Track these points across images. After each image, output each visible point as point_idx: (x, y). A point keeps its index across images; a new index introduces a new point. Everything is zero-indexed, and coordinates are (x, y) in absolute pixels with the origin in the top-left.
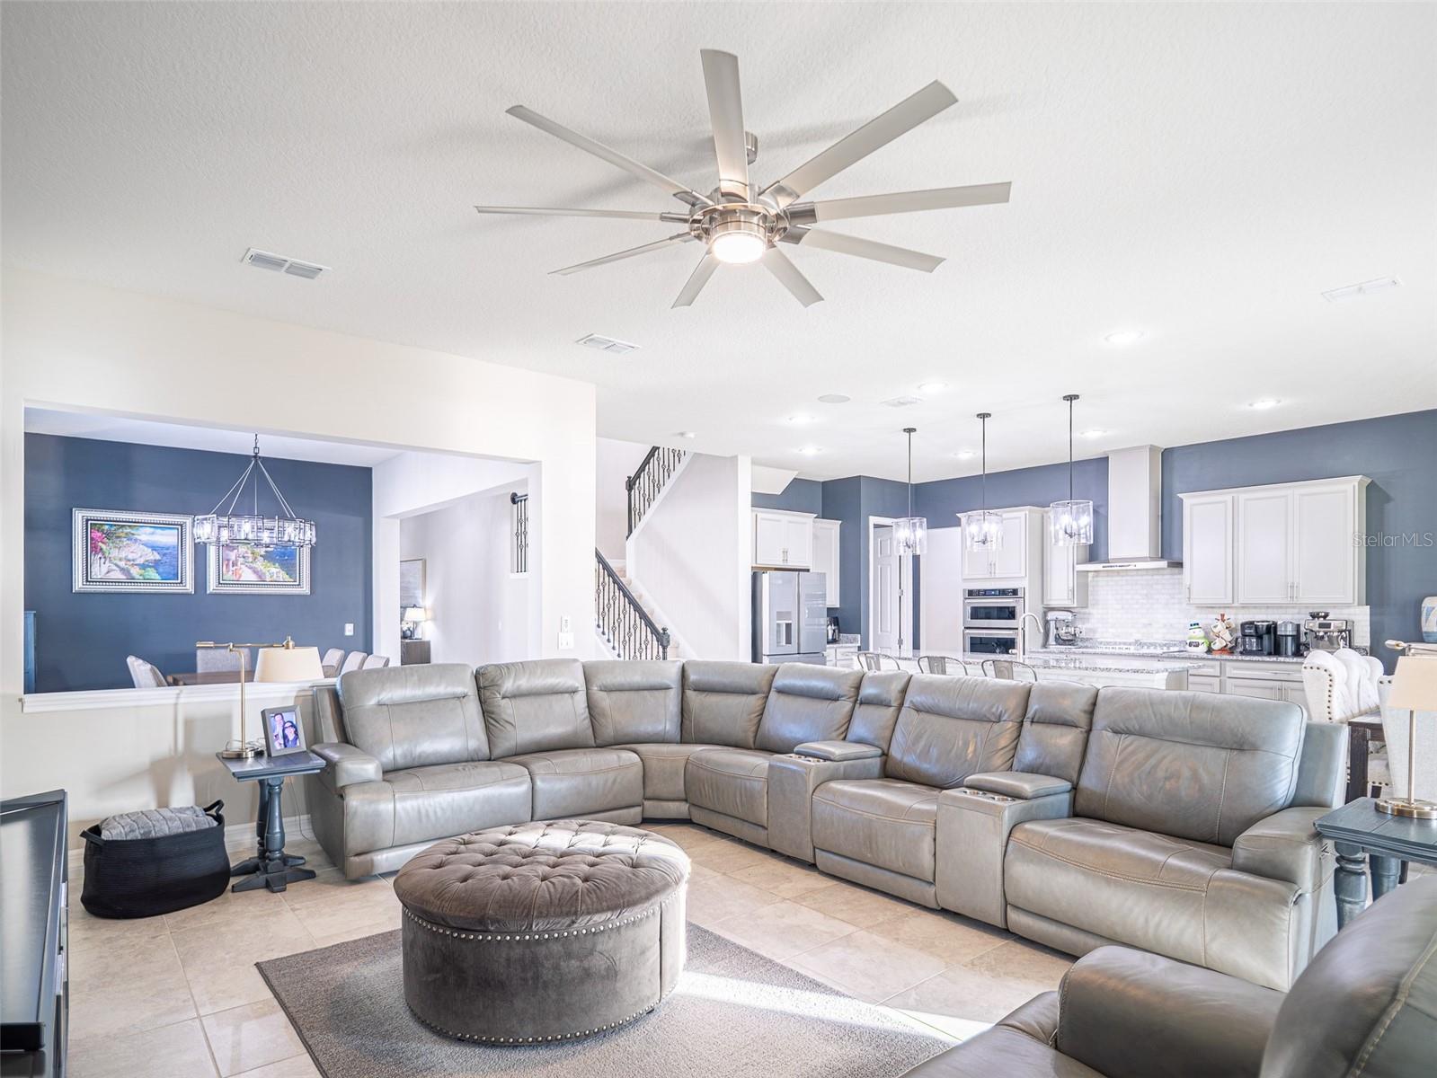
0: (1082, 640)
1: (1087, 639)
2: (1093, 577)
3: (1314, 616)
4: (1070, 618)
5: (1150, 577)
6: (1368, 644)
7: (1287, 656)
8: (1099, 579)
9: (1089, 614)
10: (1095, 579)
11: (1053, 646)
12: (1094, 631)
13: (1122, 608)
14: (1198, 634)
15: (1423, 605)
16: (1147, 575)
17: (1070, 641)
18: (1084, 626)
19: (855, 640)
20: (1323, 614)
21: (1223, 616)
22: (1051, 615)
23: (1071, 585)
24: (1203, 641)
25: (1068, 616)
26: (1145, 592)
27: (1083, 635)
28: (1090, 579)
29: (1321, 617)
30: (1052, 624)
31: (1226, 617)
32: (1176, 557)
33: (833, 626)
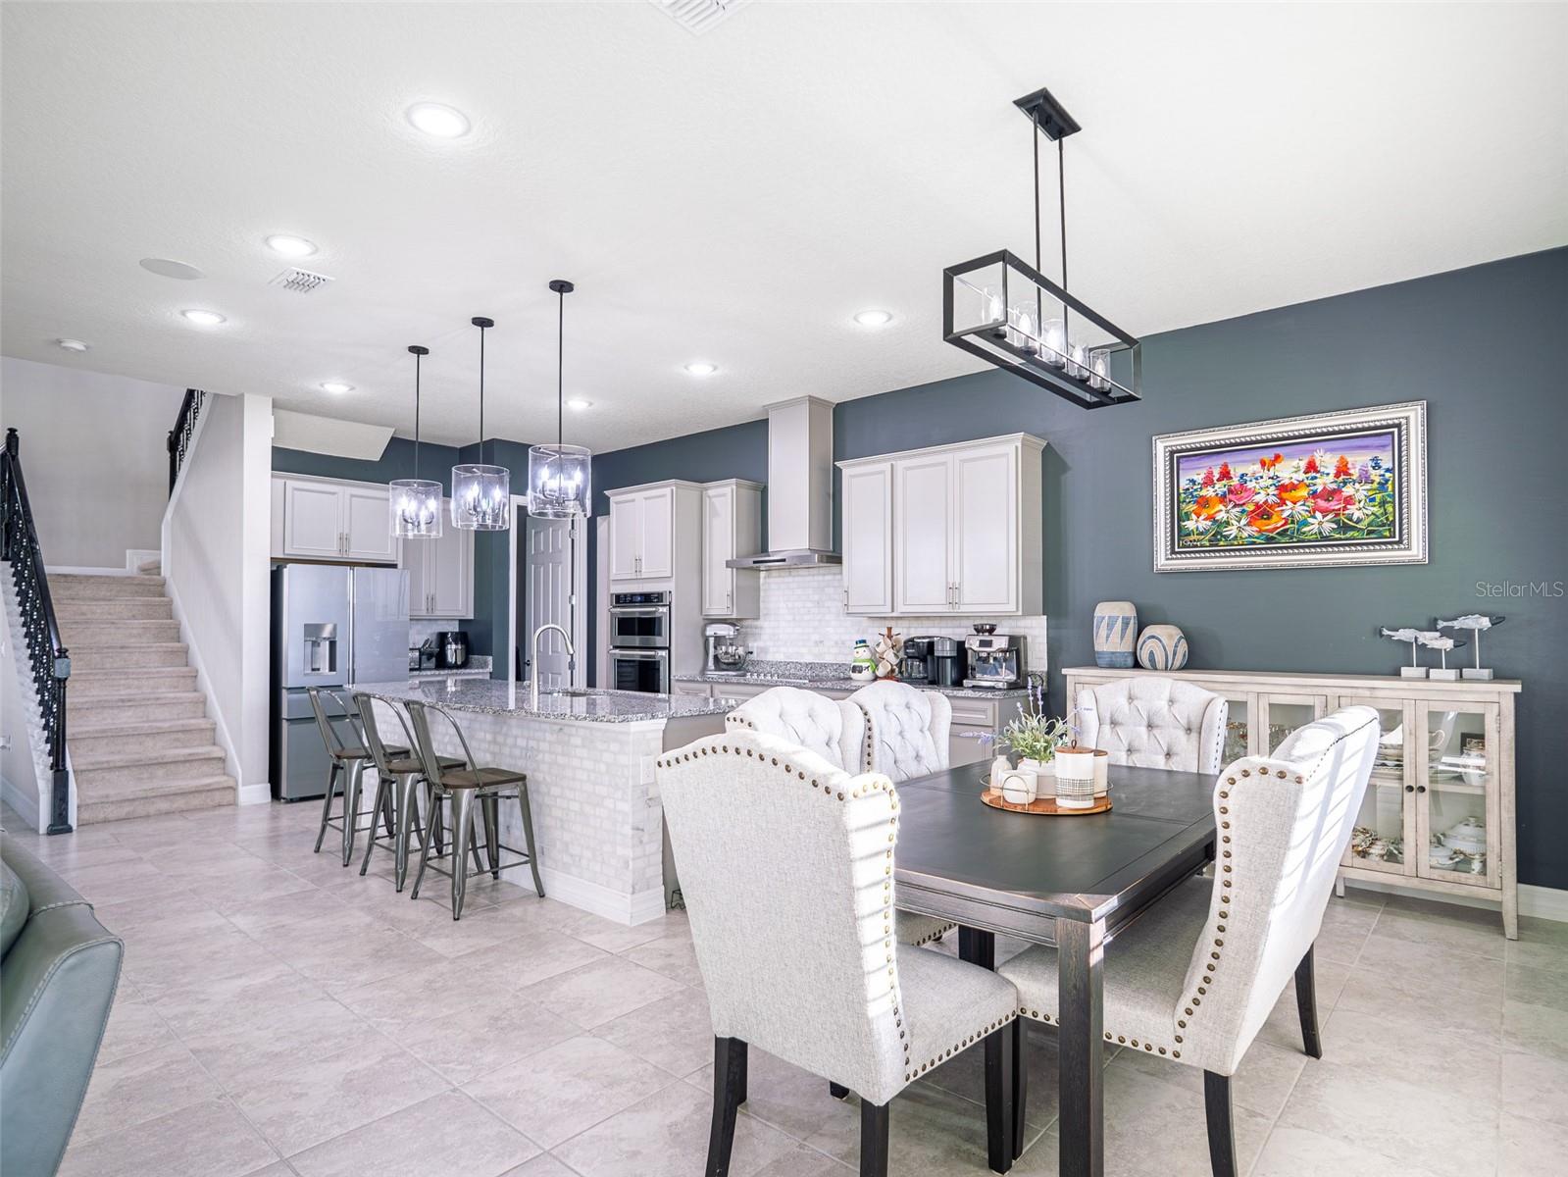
0: (755, 663)
1: (758, 662)
2: (765, 578)
3: (979, 630)
4: (732, 633)
5: (821, 578)
6: (1046, 669)
7: (946, 686)
8: (771, 580)
9: (761, 628)
10: (767, 580)
11: (713, 674)
12: (764, 650)
13: (794, 620)
14: (863, 654)
15: (1095, 614)
16: (819, 574)
17: (737, 665)
18: (755, 644)
19: (484, 665)
20: (988, 627)
21: (890, 629)
22: (711, 631)
23: (730, 589)
24: (868, 664)
25: (725, 631)
26: (816, 597)
27: (754, 657)
28: (762, 581)
29: (987, 631)
30: (712, 641)
31: (894, 632)
32: (835, 553)
33: (456, 644)
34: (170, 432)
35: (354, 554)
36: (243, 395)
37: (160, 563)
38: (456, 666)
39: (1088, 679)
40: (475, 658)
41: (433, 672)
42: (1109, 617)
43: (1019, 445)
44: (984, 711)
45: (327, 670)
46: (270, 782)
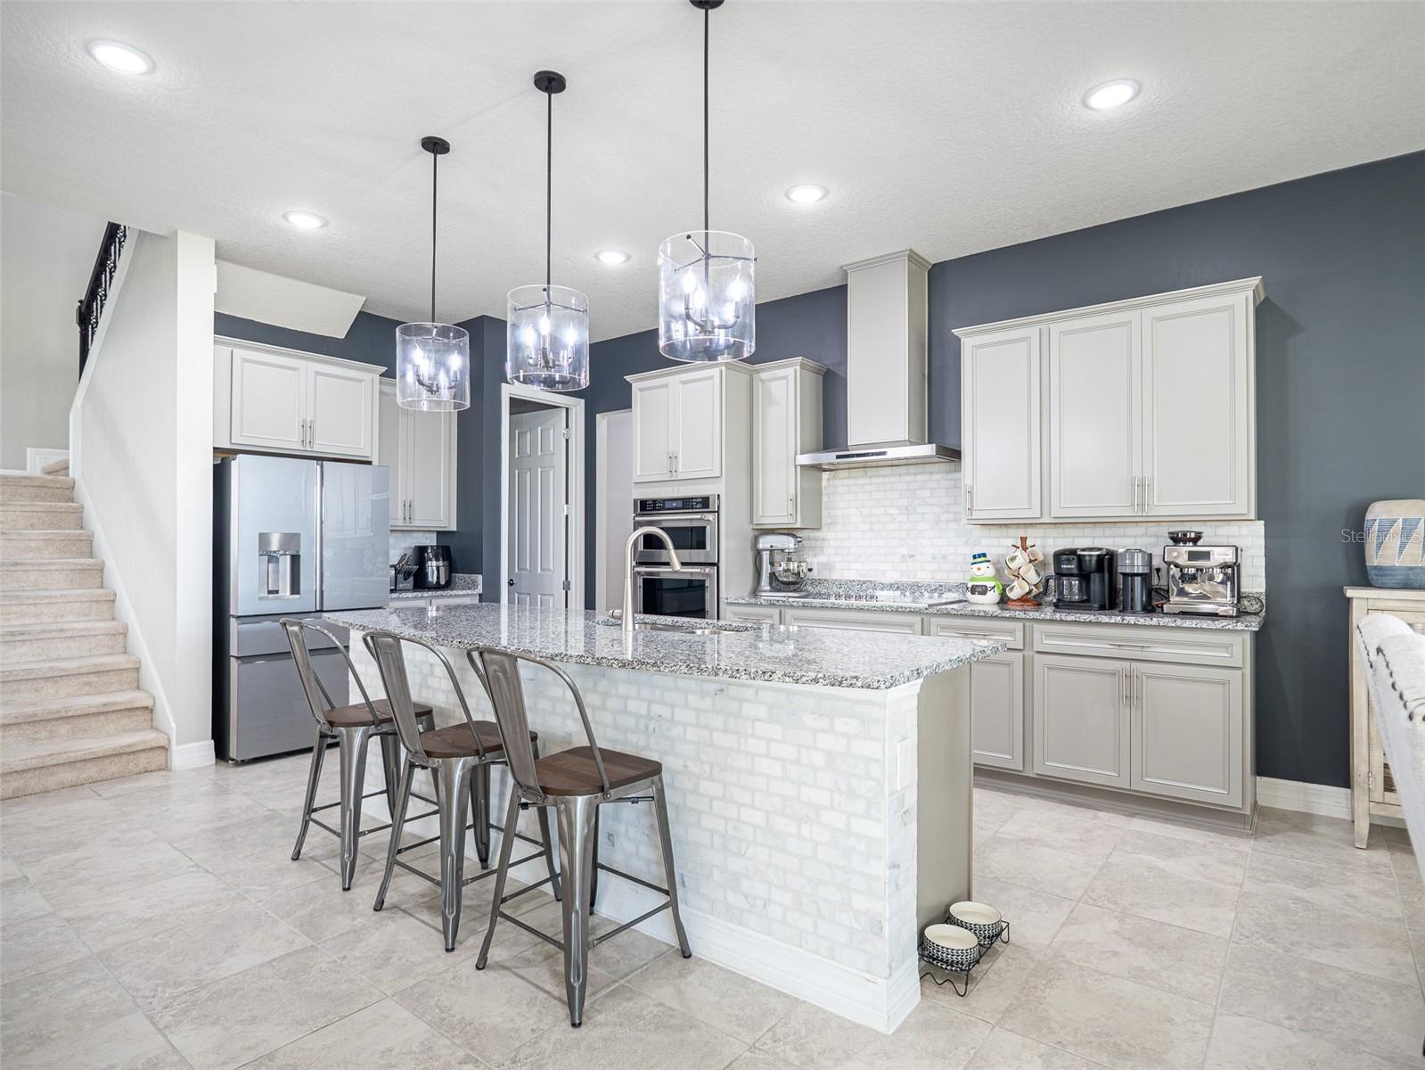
0: (814, 582)
1: (820, 582)
2: (829, 480)
3: (1177, 539)
4: (792, 546)
5: (910, 478)
6: (1263, 590)
7: (1133, 612)
8: (838, 482)
9: (824, 539)
10: (832, 483)
11: (767, 594)
12: (829, 567)
13: (871, 530)
14: (985, 572)
15: (1369, 516)
16: (908, 474)
17: (794, 584)
18: (816, 560)
19: (474, 585)
20: (1193, 535)
21: (1024, 540)
22: (765, 542)
23: (793, 492)
24: (992, 584)
25: (788, 543)
26: (904, 502)
27: (814, 575)
28: (824, 483)
29: (1190, 540)
30: (766, 556)
31: (1029, 543)
32: (950, 444)
33: (437, 560)
34: (81, 302)
35: (320, 448)
36: (176, 232)
37: (67, 462)
38: (438, 587)
39: (1391, 605)
40: (458, 576)
41: (410, 595)
42: (1405, 521)
43: (1251, 294)
44: (1227, 647)
45: (288, 593)
46: (213, 738)
